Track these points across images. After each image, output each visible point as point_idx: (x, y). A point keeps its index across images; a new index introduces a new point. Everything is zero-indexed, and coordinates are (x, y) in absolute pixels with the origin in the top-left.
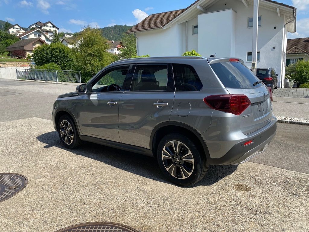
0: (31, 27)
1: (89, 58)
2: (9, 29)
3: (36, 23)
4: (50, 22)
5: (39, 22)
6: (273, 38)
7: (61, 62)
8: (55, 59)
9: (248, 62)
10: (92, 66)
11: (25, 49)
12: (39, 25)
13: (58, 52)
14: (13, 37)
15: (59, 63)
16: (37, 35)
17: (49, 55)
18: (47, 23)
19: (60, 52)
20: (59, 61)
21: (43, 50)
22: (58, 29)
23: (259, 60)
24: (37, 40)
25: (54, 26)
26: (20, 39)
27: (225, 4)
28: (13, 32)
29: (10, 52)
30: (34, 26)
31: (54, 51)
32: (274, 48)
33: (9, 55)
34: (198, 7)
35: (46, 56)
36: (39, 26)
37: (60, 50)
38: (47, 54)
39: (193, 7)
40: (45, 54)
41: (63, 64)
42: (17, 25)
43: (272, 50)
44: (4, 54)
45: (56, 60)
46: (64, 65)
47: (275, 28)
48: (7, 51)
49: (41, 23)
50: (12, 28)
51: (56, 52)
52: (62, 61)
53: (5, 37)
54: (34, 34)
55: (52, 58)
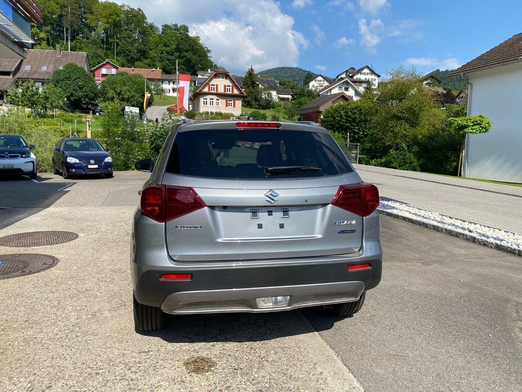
0: (339, 78)
1: (391, 123)
2: (309, 83)
3: (347, 71)
4: (367, 67)
5: (352, 68)
7: (359, 129)
8: (351, 125)
10: (395, 135)
11: (320, 111)
12: (351, 72)
13: (357, 114)
14: (310, 94)
15: (357, 131)
16: (344, 88)
17: (343, 118)
18: (362, 69)
19: (361, 113)
20: (357, 128)
21: (336, 111)
22: (379, 76)
24: (338, 97)
25: (373, 72)
26: (319, 95)
28: (313, 86)
29: (301, 115)
30: (344, 76)
31: (351, 112)
33: (299, 120)
35: (340, 121)
36: (351, 75)
37: (361, 109)
38: (341, 116)
40: (338, 117)
41: (363, 132)
42: (320, 75)
44: (293, 118)
45: (353, 126)
46: (363, 134)
48: (298, 114)
49: (354, 69)
50: (313, 80)
51: (354, 113)
52: (361, 127)
53: (300, 95)
54: (339, 88)
55: (346, 123)
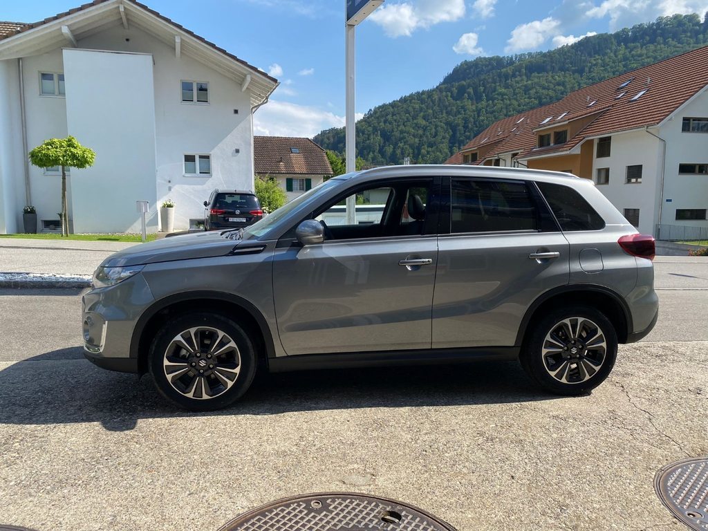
6: (235, 132)
9: (187, 175)
23: (209, 173)
27: (127, 40)
32: (237, 151)
34: (65, 30)
39: (51, 26)
43: (233, 156)
47: (236, 112)
